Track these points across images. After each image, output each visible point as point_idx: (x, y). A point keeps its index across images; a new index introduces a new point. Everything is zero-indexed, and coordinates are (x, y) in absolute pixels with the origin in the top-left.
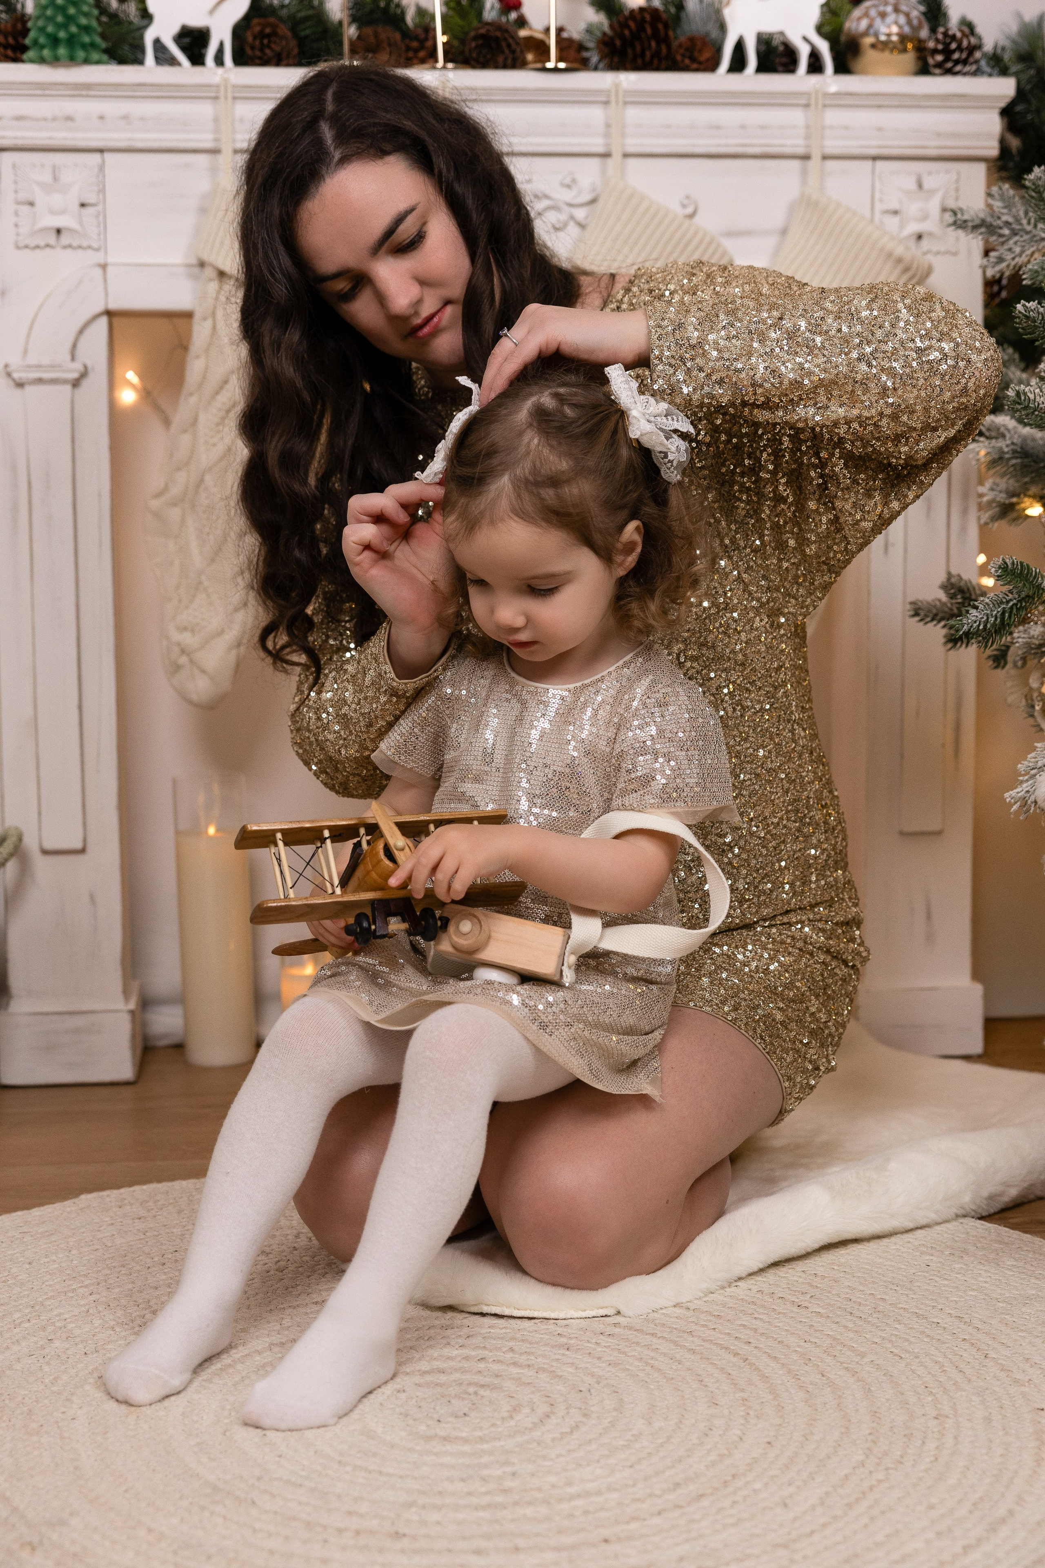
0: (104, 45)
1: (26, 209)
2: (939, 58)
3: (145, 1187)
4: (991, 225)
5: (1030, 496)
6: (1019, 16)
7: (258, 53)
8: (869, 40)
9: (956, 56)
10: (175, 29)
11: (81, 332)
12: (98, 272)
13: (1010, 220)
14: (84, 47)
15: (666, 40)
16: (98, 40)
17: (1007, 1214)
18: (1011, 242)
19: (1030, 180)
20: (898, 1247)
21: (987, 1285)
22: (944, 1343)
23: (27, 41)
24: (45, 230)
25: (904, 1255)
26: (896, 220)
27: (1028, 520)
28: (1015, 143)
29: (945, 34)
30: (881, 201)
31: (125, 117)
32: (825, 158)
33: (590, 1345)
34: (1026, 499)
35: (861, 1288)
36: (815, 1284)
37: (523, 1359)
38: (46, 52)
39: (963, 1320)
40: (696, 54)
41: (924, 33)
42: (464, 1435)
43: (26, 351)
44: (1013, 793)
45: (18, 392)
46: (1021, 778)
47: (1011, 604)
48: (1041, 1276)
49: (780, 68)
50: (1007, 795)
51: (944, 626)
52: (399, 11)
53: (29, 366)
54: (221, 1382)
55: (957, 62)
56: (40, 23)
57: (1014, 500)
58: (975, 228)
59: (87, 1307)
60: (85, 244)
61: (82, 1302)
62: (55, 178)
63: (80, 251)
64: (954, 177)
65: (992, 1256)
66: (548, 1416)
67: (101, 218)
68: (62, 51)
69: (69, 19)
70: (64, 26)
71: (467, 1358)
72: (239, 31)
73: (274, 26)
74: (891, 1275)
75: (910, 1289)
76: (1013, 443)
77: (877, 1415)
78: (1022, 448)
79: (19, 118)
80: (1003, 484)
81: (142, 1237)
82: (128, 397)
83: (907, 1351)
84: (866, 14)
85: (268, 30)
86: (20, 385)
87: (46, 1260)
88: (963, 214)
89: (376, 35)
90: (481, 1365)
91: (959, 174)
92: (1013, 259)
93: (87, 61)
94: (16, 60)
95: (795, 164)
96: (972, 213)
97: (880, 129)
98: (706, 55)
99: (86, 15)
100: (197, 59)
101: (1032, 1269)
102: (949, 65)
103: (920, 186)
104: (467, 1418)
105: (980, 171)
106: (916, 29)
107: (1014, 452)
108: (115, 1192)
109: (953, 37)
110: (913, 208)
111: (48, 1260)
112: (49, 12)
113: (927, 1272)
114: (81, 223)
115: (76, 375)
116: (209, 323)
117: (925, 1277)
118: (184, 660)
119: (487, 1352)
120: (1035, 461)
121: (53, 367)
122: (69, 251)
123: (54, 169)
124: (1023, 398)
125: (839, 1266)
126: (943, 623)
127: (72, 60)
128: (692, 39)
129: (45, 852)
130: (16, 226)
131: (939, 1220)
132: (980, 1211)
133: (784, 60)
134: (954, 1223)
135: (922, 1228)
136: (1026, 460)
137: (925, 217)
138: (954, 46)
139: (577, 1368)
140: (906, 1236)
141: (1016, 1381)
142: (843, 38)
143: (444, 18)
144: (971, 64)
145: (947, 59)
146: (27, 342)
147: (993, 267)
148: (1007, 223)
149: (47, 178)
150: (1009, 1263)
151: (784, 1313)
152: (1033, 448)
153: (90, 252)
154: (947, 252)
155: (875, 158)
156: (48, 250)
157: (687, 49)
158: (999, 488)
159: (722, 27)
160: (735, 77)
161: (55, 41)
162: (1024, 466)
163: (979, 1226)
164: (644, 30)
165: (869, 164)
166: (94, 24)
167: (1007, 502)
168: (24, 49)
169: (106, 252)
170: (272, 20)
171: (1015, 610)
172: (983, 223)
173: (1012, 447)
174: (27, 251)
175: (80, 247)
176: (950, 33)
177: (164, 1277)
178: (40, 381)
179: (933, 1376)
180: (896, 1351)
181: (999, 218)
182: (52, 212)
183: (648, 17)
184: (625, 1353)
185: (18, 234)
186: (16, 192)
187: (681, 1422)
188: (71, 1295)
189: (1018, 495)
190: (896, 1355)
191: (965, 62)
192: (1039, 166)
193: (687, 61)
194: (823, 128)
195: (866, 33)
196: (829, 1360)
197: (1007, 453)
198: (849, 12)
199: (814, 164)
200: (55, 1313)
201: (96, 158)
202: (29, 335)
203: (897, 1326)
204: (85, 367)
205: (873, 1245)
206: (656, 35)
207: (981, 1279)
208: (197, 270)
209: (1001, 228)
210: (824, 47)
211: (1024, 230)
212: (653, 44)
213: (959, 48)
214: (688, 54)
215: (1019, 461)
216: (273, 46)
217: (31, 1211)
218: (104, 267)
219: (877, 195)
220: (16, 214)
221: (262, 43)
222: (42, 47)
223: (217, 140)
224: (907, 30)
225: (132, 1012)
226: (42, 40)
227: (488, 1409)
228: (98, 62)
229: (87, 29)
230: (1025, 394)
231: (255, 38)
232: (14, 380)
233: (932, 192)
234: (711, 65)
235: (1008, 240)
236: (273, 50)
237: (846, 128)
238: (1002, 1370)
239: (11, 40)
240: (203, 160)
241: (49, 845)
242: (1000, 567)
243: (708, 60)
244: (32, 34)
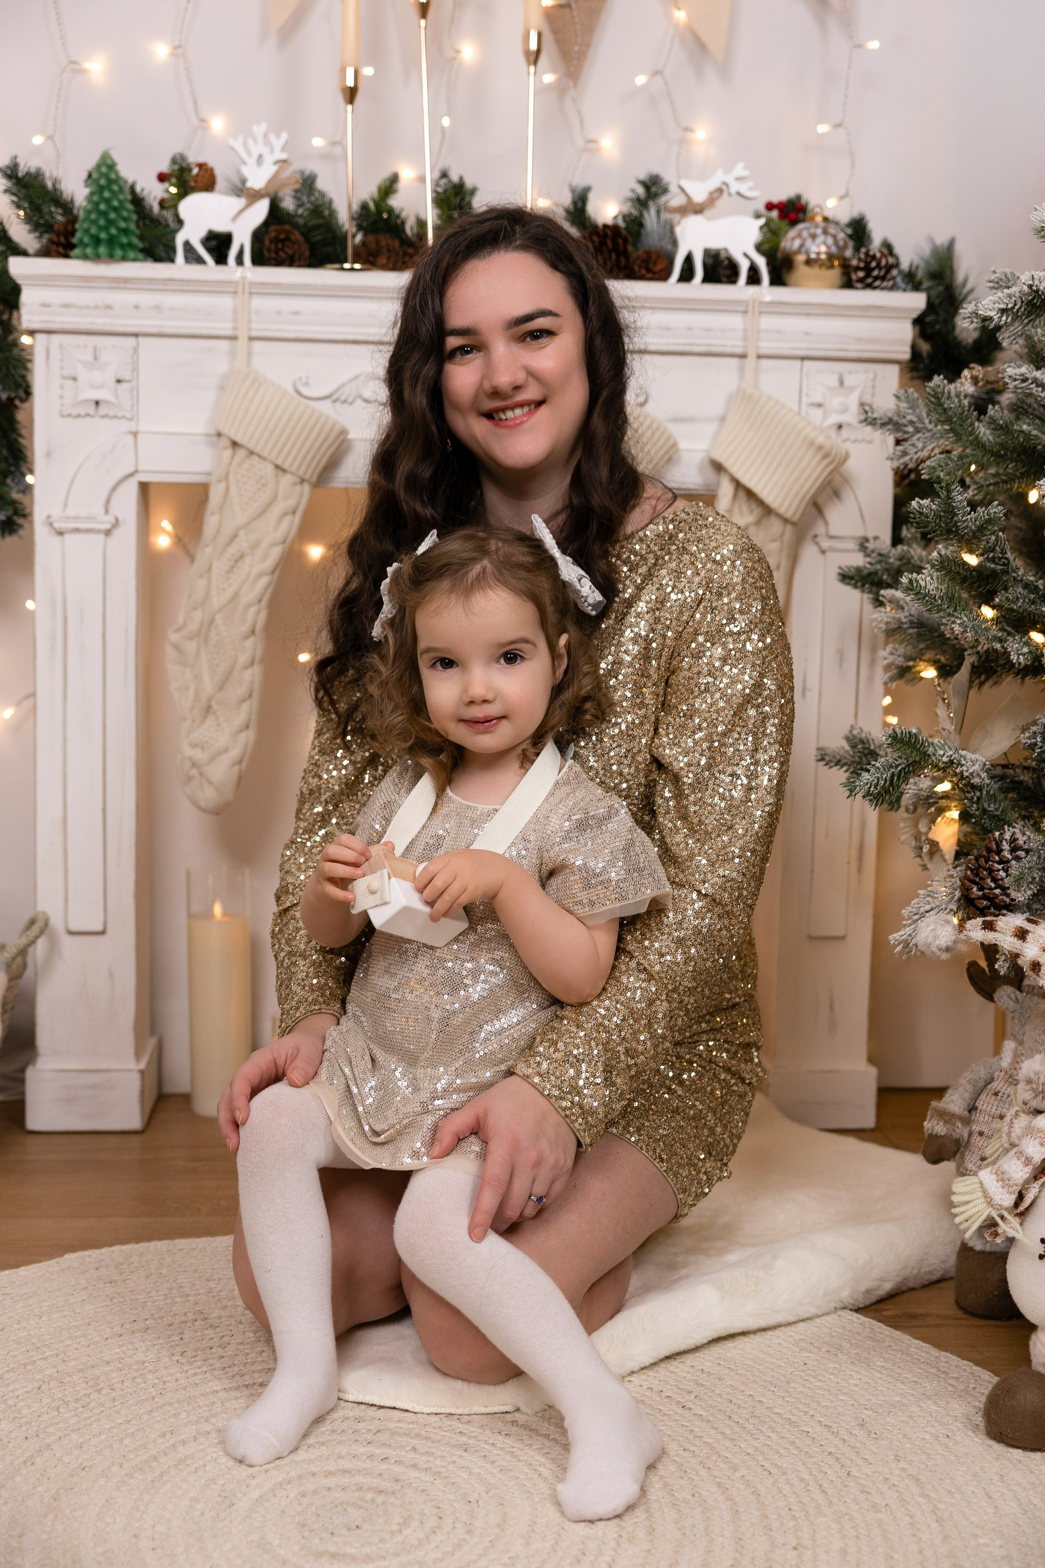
0: (140, 245)
1: (70, 383)
2: (861, 274)
3: (124, 1247)
4: (897, 423)
5: (924, 661)
6: (931, 240)
7: (273, 255)
8: (801, 258)
9: (875, 273)
10: (203, 233)
11: (114, 489)
12: (130, 438)
13: (914, 419)
14: (122, 247)
15: (625, 253)
16: (135, 241)
17: (882, 1306)
18: (915, 438)
19: (930, 387)
20: (780, 1341)
21: (857, 1389)
22: (811, 1457)
23: (75, 240)
24: (86, 401)
25: (785, 1350)
26: (819, 412)
27: (922, 681)
28: (925, 347)
29: (867, 254)
30: (807, 395)
31: (157, 307)
32: (759, 357)
33: (487, 1447)
34: (921, 663)
35: (742, 1388)
36: (701, 1381)
37: (422, 1461)
38: (89, 251)
39: (832, 1430)
40: (651, 265)
41: (849, 253)
42: (353, 1551)
43: (66, 505)
44: (896, 935)
45: (58, 539)
46: (904, 922)
47: (900, 768)
48: (906, 1381)
49: (724, 279)
50: (891, 937)
51: (846, 771)
52: (399, 222)
53: (68, 518)
54: (141, 1477)
55: (876, 278)
56: (85, 225)
57: (911, 663)
58: (883, 425)
59: (40, 1383)
60: (120, 414)
61: (38, 1377)
62: (96, 358)
63: (115, 420)
64: (871, 376)
65: (865, 1354)
66: (434, 1532)
67: (134, 393)
68: (102, 250)
69: (110, 222)
70: (106, 228)
71: (371, 1457)
72: (258, 236)
73: (288, 233)
74: (771, 1374)
75: (787, 1391)
76: (910, 615)
77: (741, 1543)
78: (918, 619)
79: (66, 306)
80: (901, 650)
81: (109, 1303)
82: (163, 541)
83: (777, 1466)
84: (799, 235)
85: (282, 236)
86: (61, 533)
87: (17, 1327)
88: (873, 413)
89: (377, 242)
90: (384, 1466)
91: (875, 374)
92: (916, 453)
93: (124, 259)
94: (66, 256)
95: (734, 362)
96: (881, 412)
97: (807, 334)
98: (659, 267)
99: (125, 219)
100: (221, 259)
101: (899, 1371)
102: (869, 280)
103: (842, 383)
104: (359, 1532)
105: (894, 371)
106: (842, 249)
107: (911, 622)
108: (97, 1251)
109: (874, 257)
110: (835, 402)
111: (19, 1326)
112: (93, 216)
113: (803, 1371)
114: (117, 397)
115: (108, 526)
116: (222, 485)
117: (801, 1377)
118: (194, 772)
119: (391, 1451)
120: (929, 631)
121: (89, 518)
122: (106, 420)
123: (95, 349)
124: (915, 585)
125: (725, 1361)
126: (845, 768)
127: (111, 258)
128: (648, 253)
129: (71, 933)
130: (61, 397)
131: (820, 1313)
132: (857, 1304)
133: (728, 272)
134: (834, 1316)
135: (803, 1320)
136: (921, 630)
137: (845, 410)
138: (873, 264)
139: (470, 1473)
140: (789, 1328)
141: (874, 1506)
142: (779, 255)
143: (436, 228)
144: (889, 280)
145: (868, 275)
146: (67, 498)
147: (898, 459)
148: (911, 422)
149: (89, 357)
150: (878, 1364)
151: (669, 1415)
152: (928, 619)
153: (123, 421)
154: (863, 440)
155: (803, 359)
156: (88, 419)
157: (643, 261)
158: (898, 653)
159: (675, 243)
160: (684, 286)
161: (97, 241)
162: (919, 635)
163: (855, 1320)
164: (607, 245)
165: (798, 363)
166: (133, 227)
167: (904, 665)
168: (73, 247)
169: (138, 422)
170: (287, 227)
171: (903, 774)
172: (890, 421)
173: (910, 618)
174: (70, 419)
175: (115, 417)
176: (871, 253)
177: (117, 1350)
178: (77, 530)
179: (798, 1496)
180: (766, 1465)
181: (904, 417)
182: (92, 387)
183: (609, 232)
184: (516, 1457)
185: (62, 405)
186: (62, 368)
187: (557, 1543)
188: (30, 1367)
189: (914, 660)
190: (765, 1470)
191: (883, 278)
192: (939, 375)
193: (643, 272)
194: (759, 331)
195: (798, 252)
196: (703, 1473)
197: (906, 623)
198: (786, 232)
199: (751, 361)
200: (11, 1388)
201: (132, 341)
202: (69, 491)
203: (770, 1434)
204: (117, 520)
205: (758, 1338)
206: (615, 249)
207: (852, 1381)
208: (215, 439)
209: (906, 426)
210: (761, 262)
211: (925, 428)
212: (614, 256)
213: (878, 266)
214: (644, 265)
215: (915, 630)
216: (286, 249)
217: (18, 1270)
218: (135, 434)
219: (804, 390)
220: (62, 387)
221: (277, 247)
222: (86, 246)
223: (235, 328)
224: (834, 249)
225: (142, 1072)
226: (86, 240)
227: (381, 1521)
228: (135, 260)
229: (125, 231)
230: (917, 581)
231: (271, 242)
232: (55, 529)
233: (852, 389)
234: (664, 276)
235: (911, 437)
236: (286, 253)
237: (778, 332)
238: (862, 1492)
239: (62, 239)
240: (224, 345)
241: (74, 927)
242: (890, 736)
243: (661, 271)
244: (78, 235)
